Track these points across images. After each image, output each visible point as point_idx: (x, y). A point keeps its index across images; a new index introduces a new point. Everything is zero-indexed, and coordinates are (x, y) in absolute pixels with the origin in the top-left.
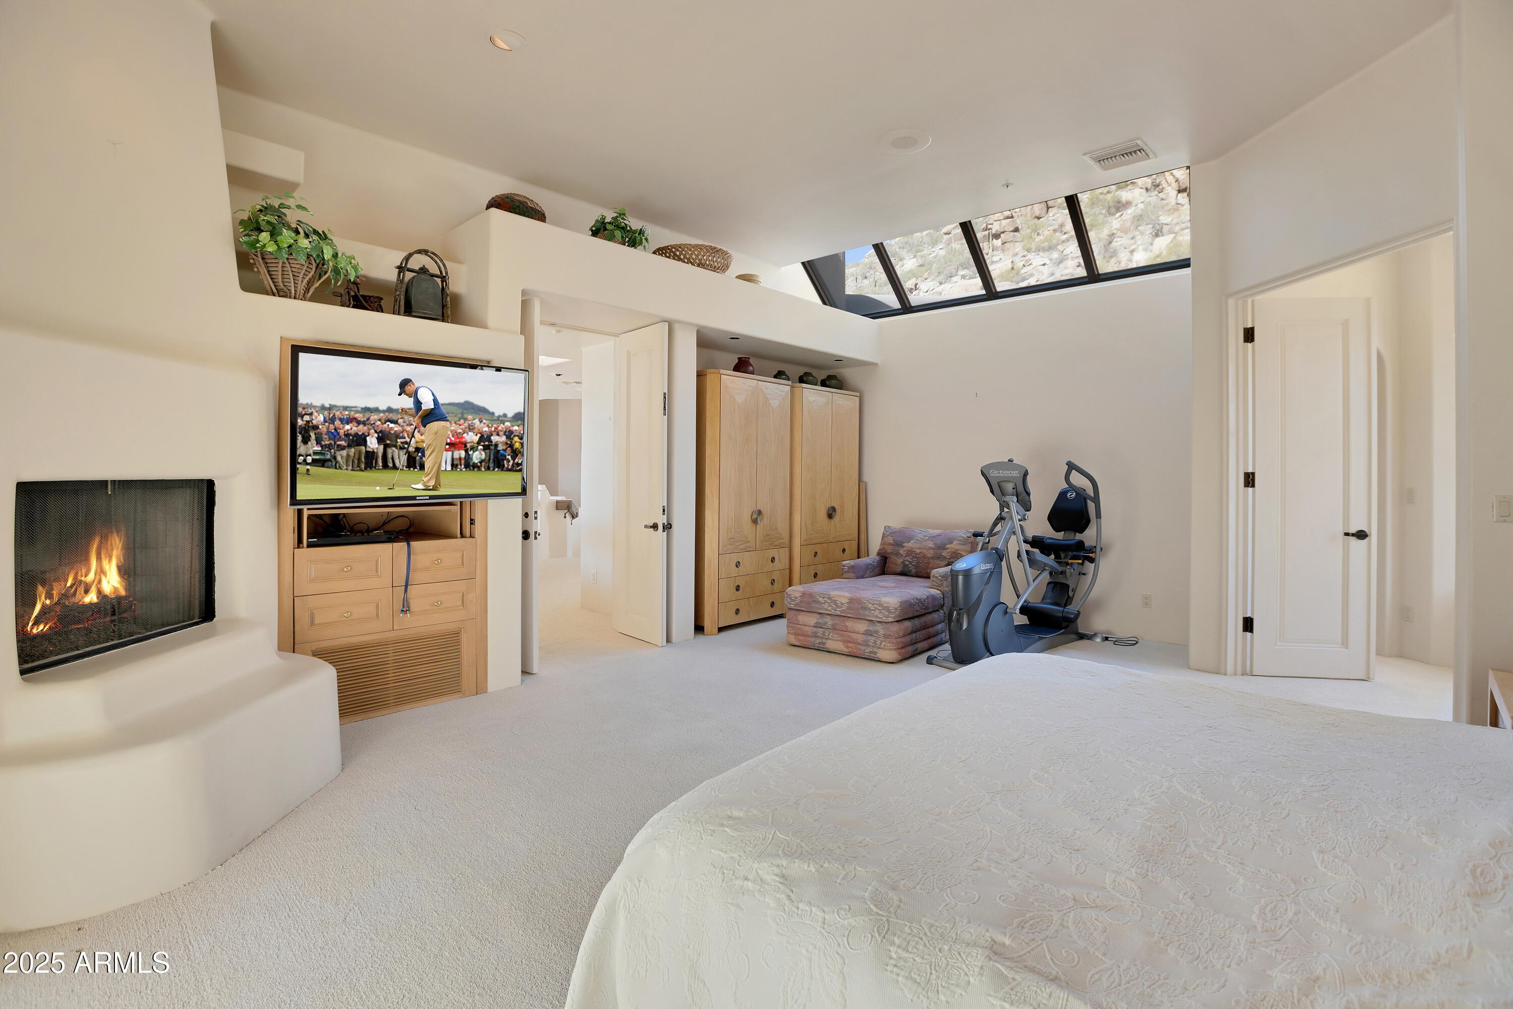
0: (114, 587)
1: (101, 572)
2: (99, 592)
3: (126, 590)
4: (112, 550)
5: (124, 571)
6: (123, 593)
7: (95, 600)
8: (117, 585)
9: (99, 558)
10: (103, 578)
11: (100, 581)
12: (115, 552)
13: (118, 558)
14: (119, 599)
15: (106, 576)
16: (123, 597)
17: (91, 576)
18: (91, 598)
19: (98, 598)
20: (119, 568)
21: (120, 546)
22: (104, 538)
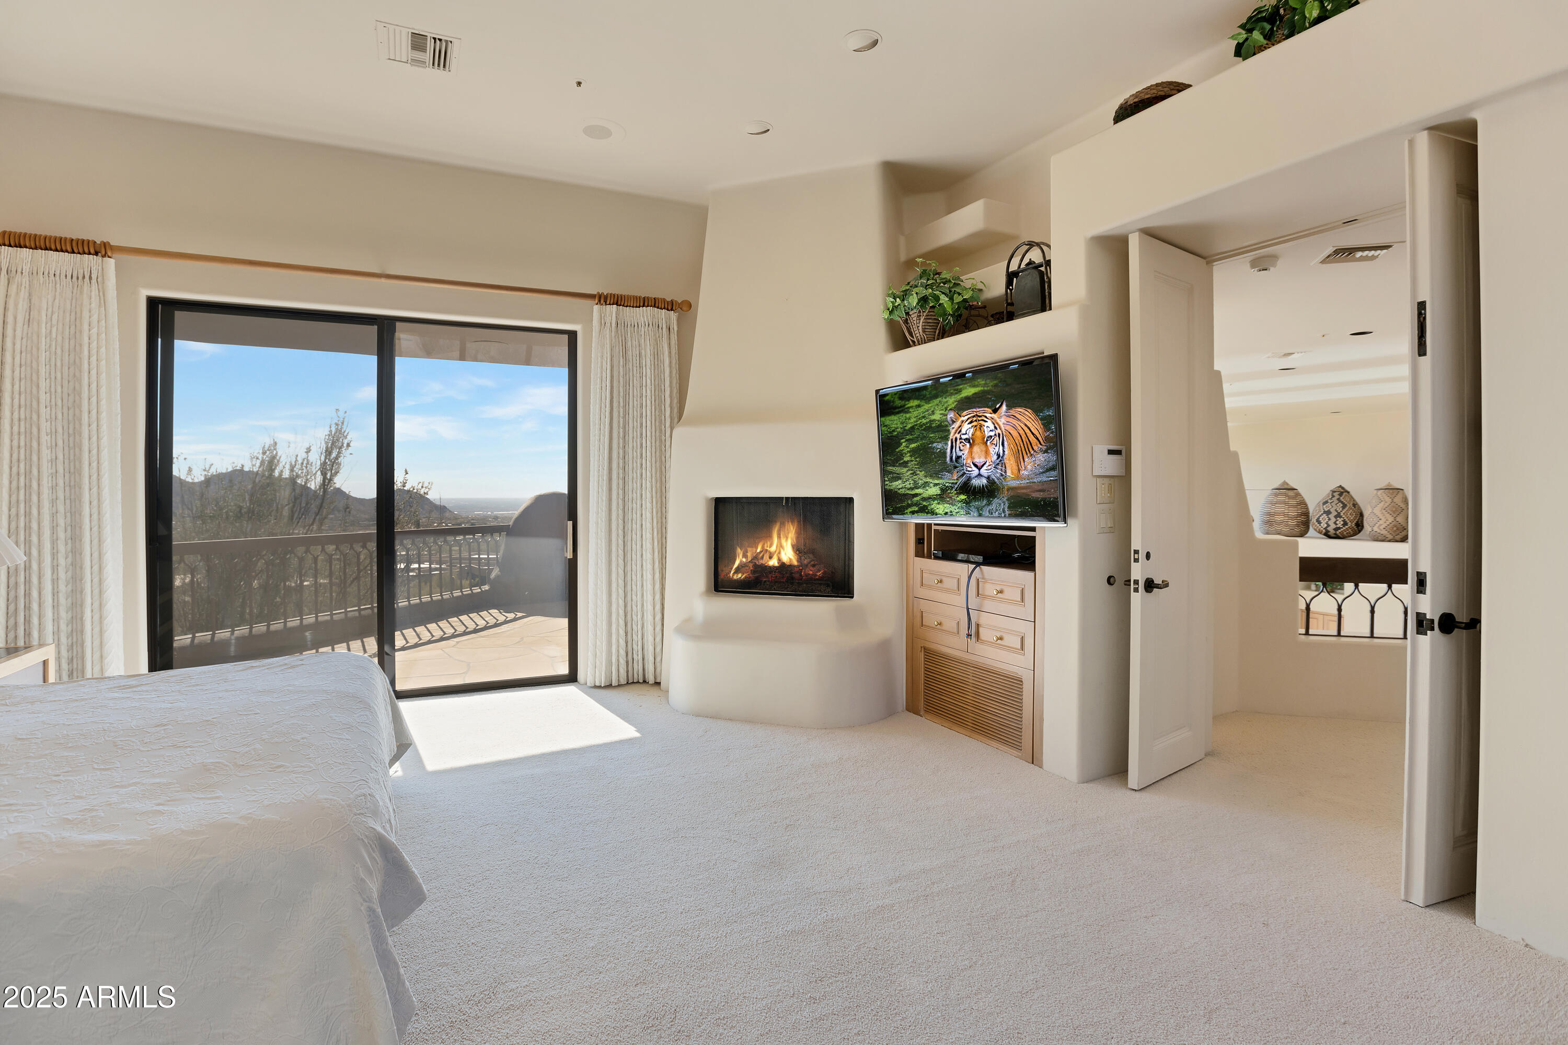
0: (790, 559)
1: (780, 546)
2: (779, 560)
3: (798, 561)
4: (788, 533)
5: (797, 550)
6: (795, 563)
7: (776, 564)
8: (792, 557)
9: (779, 537)
10: (782, 550)
11: (779, 553)
12: (790, 535)
13: (792, 539)
14: (791, 566)
15: (784, 550)
16: (795, 566)
17: (773, 549)
18: (774, 562)
19: (778, 563)
20: (793, 546)
21: (794, 531)
22: (783, 524)
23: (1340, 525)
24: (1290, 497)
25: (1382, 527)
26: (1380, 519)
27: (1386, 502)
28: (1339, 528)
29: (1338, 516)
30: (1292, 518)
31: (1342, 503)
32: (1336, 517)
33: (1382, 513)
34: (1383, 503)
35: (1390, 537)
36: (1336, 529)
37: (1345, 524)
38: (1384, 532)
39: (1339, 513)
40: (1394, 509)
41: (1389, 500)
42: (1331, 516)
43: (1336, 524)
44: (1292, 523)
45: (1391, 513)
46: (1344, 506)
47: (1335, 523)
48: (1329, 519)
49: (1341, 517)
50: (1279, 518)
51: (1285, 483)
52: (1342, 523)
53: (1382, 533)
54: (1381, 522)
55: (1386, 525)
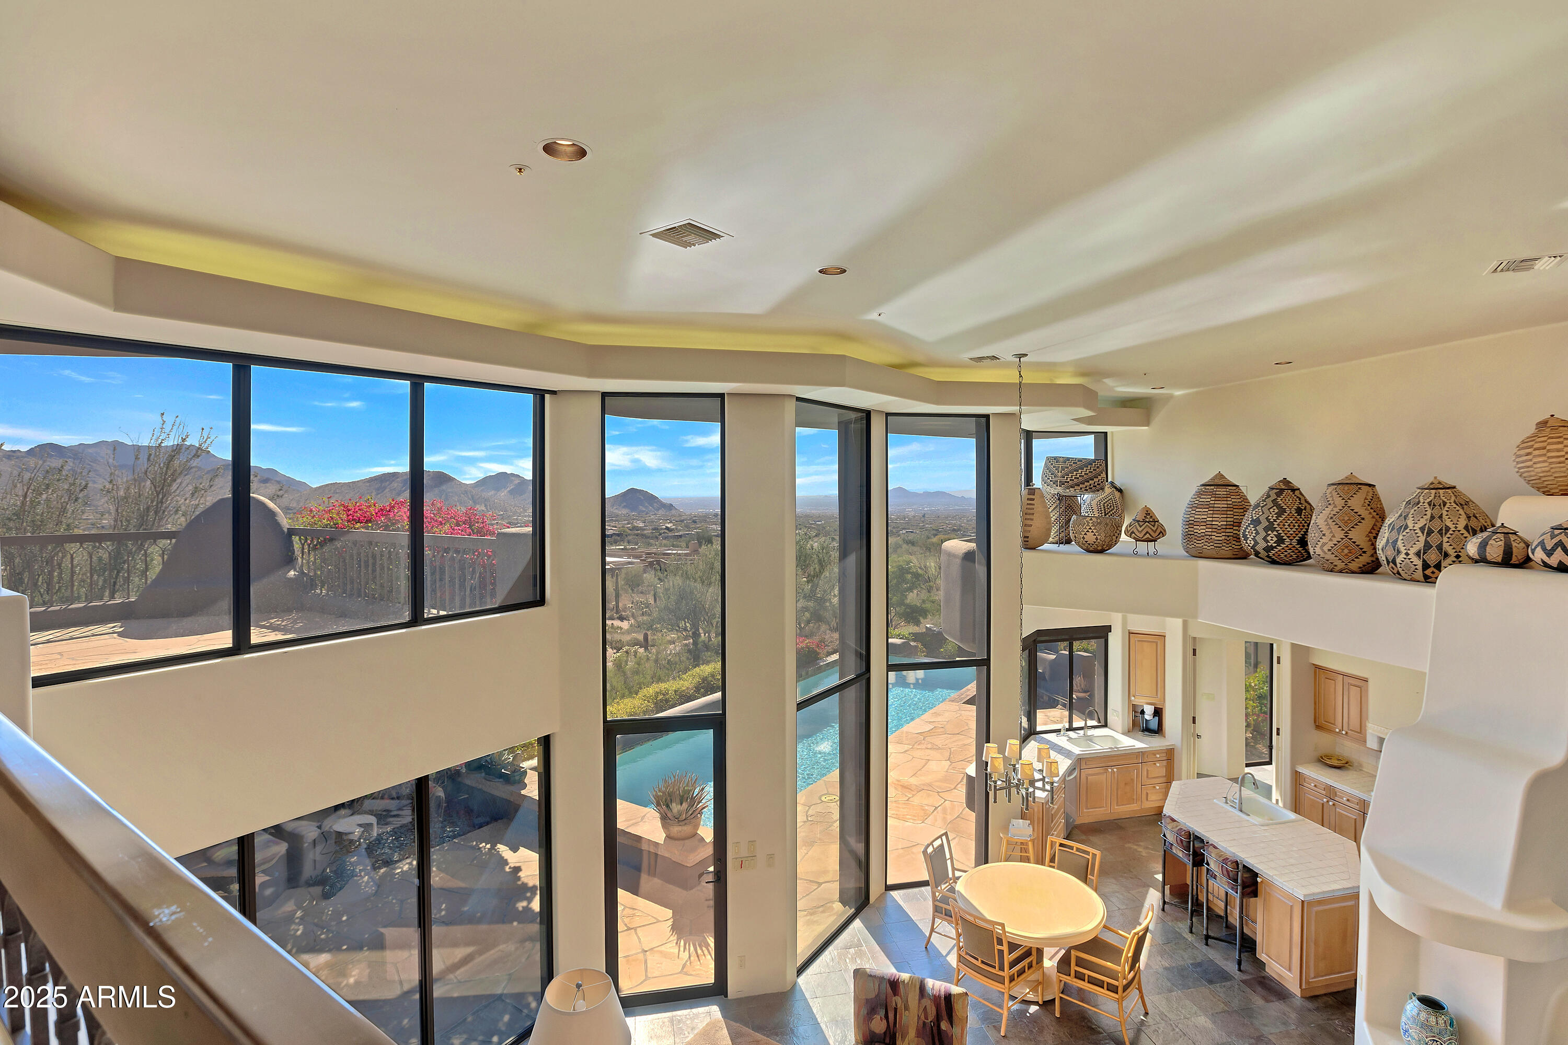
23: (1271, 543)
24: (1217, 498)
25: (1325, 549)
26: (1324, 535)
27: (1335, 507)
28: (1272, 548)
29: (1270, 528)
30: (1217, 530)
31: (1279, 507)
32: (1266, 529)
33: (1328, 524)
34: (1330, 507)
35: (1341, 565)
36: (1268, 549)
37: (1280, 540)
38: (1329, 556)
39: (1271, 524)
40: (1346, 518)
41: (1339, 502)
42: (1260, 528)
43: (1267, 541)
44: (1217, 537)
45: (1340, 524)
46: (1282, 511)
47: (1265, 539)
48: (1257, 533)
49: (1273, 530)
50: (1201, 530)
51: (1220, 476)
52: (1275, 539)
53: (1327, 557)
54: (1325, 540)
55: (1331, 544)
